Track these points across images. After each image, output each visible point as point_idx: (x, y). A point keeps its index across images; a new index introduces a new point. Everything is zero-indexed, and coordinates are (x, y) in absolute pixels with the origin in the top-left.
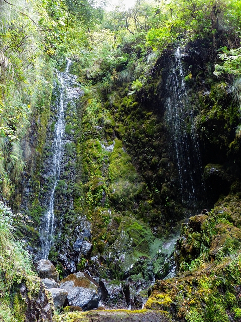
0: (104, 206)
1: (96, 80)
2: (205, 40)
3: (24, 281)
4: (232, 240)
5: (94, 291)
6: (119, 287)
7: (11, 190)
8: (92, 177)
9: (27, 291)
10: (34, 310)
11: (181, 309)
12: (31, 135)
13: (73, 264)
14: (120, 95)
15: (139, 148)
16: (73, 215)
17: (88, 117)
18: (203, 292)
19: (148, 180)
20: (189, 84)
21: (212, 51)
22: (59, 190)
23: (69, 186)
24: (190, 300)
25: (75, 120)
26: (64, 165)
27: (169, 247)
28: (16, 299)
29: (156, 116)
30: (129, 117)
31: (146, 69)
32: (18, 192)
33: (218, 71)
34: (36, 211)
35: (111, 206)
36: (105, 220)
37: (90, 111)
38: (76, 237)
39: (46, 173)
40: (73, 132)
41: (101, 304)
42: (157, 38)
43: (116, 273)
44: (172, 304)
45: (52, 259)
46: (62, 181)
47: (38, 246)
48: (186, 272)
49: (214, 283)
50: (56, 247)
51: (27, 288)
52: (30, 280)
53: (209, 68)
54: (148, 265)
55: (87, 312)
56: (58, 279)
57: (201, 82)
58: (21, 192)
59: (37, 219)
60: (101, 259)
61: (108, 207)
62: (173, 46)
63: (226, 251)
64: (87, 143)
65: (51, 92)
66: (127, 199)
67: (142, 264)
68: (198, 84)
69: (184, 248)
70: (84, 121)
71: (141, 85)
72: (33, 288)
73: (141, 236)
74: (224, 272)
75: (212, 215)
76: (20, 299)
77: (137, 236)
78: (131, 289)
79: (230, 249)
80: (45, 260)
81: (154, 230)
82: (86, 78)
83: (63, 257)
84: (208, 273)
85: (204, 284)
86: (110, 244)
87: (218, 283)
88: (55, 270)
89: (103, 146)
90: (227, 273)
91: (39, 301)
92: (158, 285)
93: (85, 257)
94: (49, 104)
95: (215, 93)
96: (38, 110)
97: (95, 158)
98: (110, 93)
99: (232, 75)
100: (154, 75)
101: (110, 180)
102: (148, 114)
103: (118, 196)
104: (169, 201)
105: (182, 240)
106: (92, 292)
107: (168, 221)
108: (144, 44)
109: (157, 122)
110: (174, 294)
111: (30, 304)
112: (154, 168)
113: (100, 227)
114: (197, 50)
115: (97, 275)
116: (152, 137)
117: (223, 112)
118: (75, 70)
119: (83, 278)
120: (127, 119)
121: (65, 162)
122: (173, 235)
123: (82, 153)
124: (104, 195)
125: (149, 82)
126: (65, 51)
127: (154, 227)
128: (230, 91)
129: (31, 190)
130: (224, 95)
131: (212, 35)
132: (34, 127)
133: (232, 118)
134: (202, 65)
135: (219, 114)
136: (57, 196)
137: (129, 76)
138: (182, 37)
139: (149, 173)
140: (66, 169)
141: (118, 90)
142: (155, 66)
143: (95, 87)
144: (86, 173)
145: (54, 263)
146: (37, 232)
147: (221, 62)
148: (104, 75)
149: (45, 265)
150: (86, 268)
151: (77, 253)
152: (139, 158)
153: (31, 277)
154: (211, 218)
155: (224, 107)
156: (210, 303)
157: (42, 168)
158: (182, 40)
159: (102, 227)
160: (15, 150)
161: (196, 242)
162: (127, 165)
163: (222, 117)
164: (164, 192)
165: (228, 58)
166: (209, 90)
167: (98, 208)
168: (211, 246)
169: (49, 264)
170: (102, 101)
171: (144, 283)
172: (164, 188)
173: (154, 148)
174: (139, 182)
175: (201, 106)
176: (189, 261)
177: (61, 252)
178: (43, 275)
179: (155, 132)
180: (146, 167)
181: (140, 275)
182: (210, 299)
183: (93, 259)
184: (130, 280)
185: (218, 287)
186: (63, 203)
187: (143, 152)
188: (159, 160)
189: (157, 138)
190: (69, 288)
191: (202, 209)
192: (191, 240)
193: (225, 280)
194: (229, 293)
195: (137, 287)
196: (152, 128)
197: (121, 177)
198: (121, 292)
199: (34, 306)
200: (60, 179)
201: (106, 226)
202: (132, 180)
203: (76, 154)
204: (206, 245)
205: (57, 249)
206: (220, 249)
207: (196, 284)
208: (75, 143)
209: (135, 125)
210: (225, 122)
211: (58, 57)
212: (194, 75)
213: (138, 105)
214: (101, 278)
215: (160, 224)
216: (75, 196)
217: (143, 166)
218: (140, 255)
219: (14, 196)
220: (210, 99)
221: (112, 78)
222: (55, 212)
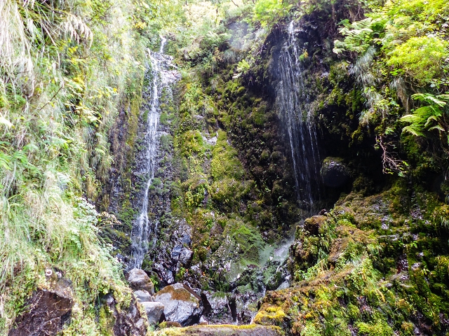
0: (206, 207)
1: (195, 61)
2: (323, 12)
3: (111, 291)
4: (355, 245)
5: (195, 305)
6: (224, 301)
7: (97, 189)
8: (192, 174)
9: (115, 303)
10: (123, 324)
11: (296, 324)
12: (119, 126)
13: (170, 274)
14: (224, 78)
15: (246, 140)
16: (170, 218)
17: (186, 105)
18: (322, 304)
19: (257, 177)
20: (305, 64)
21: (331, 25)
22: (154, 189)
23: (166, 185)
24: (306, 314)
25: (171, 109)
26: (159, 161)
27: (282, 254)
28: (102, 312)
29: (266, 102)
30: (234, 104)
31: (254, 48)
32: (105, 191)
33: (338, 48)
34: (128, 214)
35: (214, 207)
36: (207, 224)
37: (188, 97)
38: (174, 243)
39: (138, 169)
40: (169, 122)
41: (202, 319)
42: (267, 10)
43: (219, 284)
44: (285, 318)
45: (146, 268)
46: (157, 180)
47: (129, 254)
48: (302, 282)
49: (334, 294)
50: (151, 255)
51: (115, 300)
52: (119, 290)
53: (327, 45)
54: (258, 275)
55: (186, 328)
56: (153, 292)
57: (319, 61)
58: (109, 192)
59: (128, 222)
60: (203, 268)
61: (211, 209)
62: (286, 20)
63: (348, 257)
64: (186, 135)
65: (142, 76)
66: (233, 200)
67: (250, 273)
68: (315, 64)
69: (299, 254)
70: (182, 109)
71: (249, 66)
72: (122, 299)
73: (249, 241)
74: (345, 281)
75: (332, 216)
76: (107, 312)
77: (245, 242)
78: (237, 302)
79: (352, 255)
80: (138, 270)
81: (264, 235)
82: (184, 59)
83: (159, 266)
84: (328, 283)
85: (323, 295)
86: (214, 250)
87: (339, 294)
88: (149, 281)
89: (205, 138)
90: (349, 282)
91: (130, 315)
92: (269, 296)
93: (184, 266)
94: (140, 90)
95: (335, 74)
96: (128, 97)
97: (196, 152)
98: (212, 76)
99: (354, 52)
100: (263, 55)
101: (213, 177)
102: (257, 100)
103: (222, 196)
104: (281, 201)
105: (296, 246)
106: (192, 306)
107: (280, 224)
108: (251, 18)
109: (268, 110)
110: (287, 307)
111: (119, 318)
112: (264, 163)
113: (201, 231)
114: (313, 24)
115: (198, 286)
116: (261, 127)
117: (345, 96)
118: (170, 50)
119: (182, 290)
120: (232, 106)
121: (160, 157)
122: (286, 240)
123: (179, 147)
124: (206, 195)
125: (258, 63)
126: (159, 28)
127: (264, 231)
128: (352, 71)
129: (121, 189)
130: (346, 76)
131: (331, 6)
132: (123, 116)
133: (354, 104)
134: (320, 42)
135: (340, 98)
136: (152, 197)
137: (234, 56)
138: (296, 9)
139: (258, 169)
140: (161, 165)
141: (221, 73)
142: (265, 44)
143: (194, 69)
144: (185, 170)
145: (149, 274)
146: (128, 238)
147: (342, 37)
148: (205, 55)
149: (137, 275)
150: (185, 279)
151: (175, 262)
152: (246, 152)
153: (121, 287)
154: (331, 220)
155: (345, 91)
156: (330, 317)
157: (134, 164)
158: (296, 12)
159: (204, 232)
160: (100, 142)
161: (313, 247)
162: (232, 160)
163: (343, 102)
164: (276, 190)
165: (350, 32)
166: (328, 70)
167: (199, 209)
168: (330, 251)
169: (142, 274)
170: (203, 85)
171: (253, 296)
172: (276, 186)
173: (263, 139)
174: (247, 179)
175: (319, 90)
176: (305, 269)
177: (157, 260)
178: (135, 286)
179: (265, 122)
180: (255, 162)
181: (248, 285)
182: (329, 312)
183: (193, 268)
184: (237, 292)
185: (339, 299)
186: (158, 205)
187: (251, 145)
188: (269, 154)
189: (267, 128)
190: (165, 301)
191: (320, 210)
192: (306, 245)
193: (347, 291)
194: (352, 305)
195: (245, 300)
196: (262, 116)
197: (225, 174)
198: (226, 306)
199: (123, 320)
200: (155, 177)
201: (208, 231)
202: (238, 178)
203: (173, 148)
204: (325, 250)
205: (152, 257)
206: (341, 255)
207: (312, 295)
208: (172, 135)
209: (242, 113)
210: (347, 107)
211: (151, 35)
212: (310, 54)
213: (245, 90)
214: (203, 290)
215: (271, 227)
216: (173, 197)
217: (251, 160)
218: (249, 263)
219: (101, 197)
220: (329, 82)
221: (214, 58)
222: (149, 215)
